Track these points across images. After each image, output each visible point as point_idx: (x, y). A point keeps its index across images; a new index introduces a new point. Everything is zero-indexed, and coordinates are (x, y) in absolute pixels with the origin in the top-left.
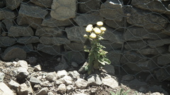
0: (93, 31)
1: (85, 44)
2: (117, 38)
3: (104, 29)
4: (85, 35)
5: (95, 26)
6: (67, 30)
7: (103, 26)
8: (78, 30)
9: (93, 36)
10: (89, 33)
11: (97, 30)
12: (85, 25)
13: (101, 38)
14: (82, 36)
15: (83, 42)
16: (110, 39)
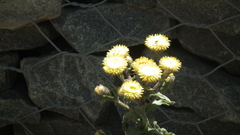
0: (130, 73)
1: (100, 124)
2: (222, 101)
3: (172, 63)
4: (100, 88)
5: (138, 51)
6: (26, 68)
7: (169, 52)
8: (71, 69)
9: (131, 89)
10: (116, 81)
11: (147, 69)
12: (99, 47)
13: (161, 100)
14: (88, 92)
15: (92, 114)
16: (195, 105)
